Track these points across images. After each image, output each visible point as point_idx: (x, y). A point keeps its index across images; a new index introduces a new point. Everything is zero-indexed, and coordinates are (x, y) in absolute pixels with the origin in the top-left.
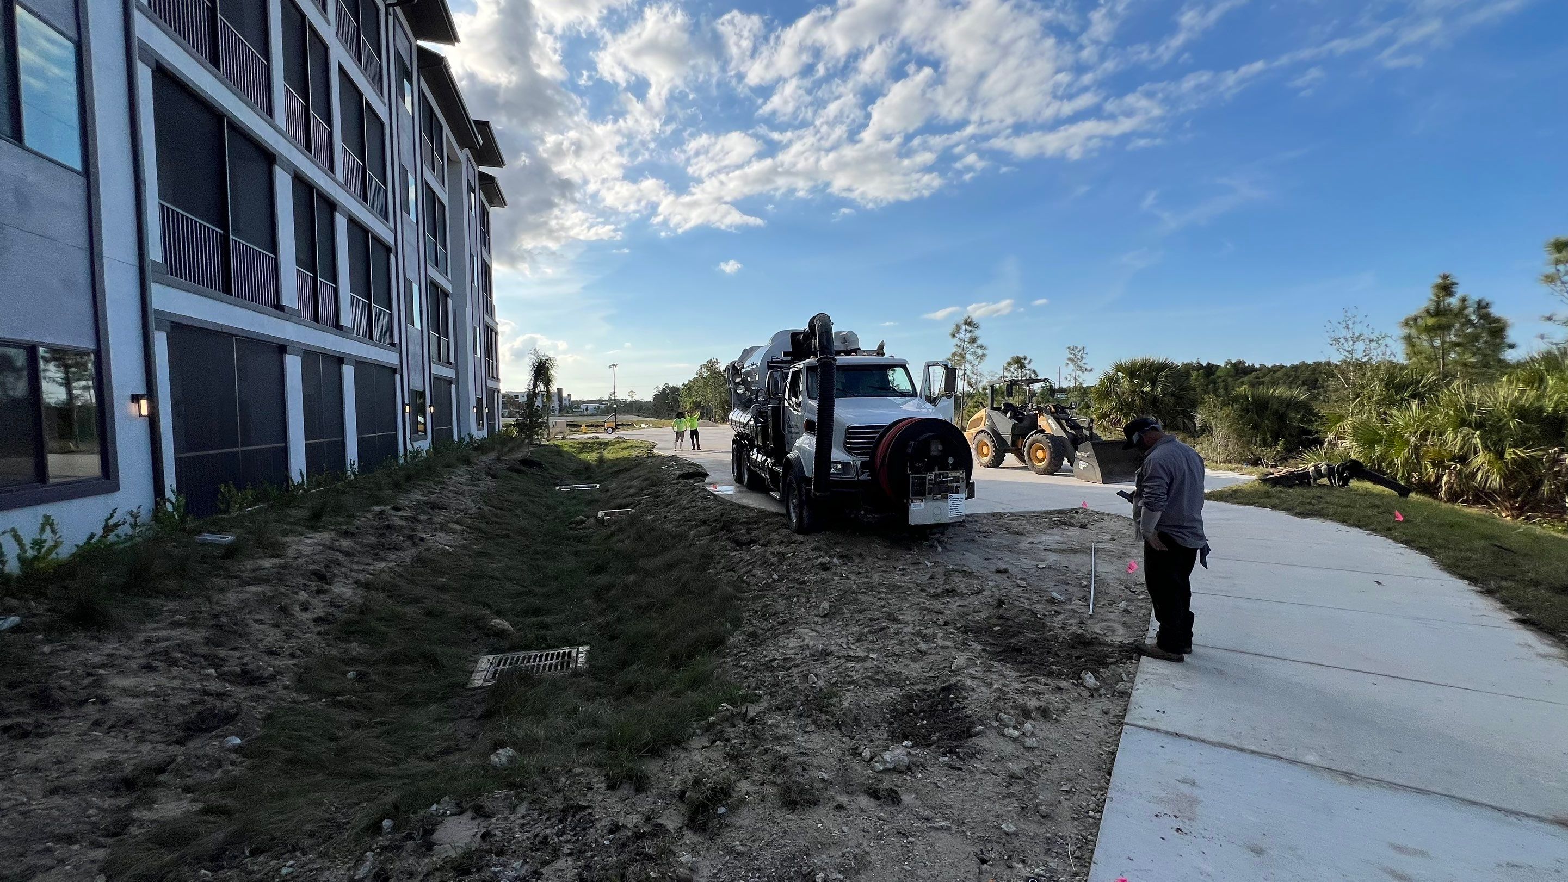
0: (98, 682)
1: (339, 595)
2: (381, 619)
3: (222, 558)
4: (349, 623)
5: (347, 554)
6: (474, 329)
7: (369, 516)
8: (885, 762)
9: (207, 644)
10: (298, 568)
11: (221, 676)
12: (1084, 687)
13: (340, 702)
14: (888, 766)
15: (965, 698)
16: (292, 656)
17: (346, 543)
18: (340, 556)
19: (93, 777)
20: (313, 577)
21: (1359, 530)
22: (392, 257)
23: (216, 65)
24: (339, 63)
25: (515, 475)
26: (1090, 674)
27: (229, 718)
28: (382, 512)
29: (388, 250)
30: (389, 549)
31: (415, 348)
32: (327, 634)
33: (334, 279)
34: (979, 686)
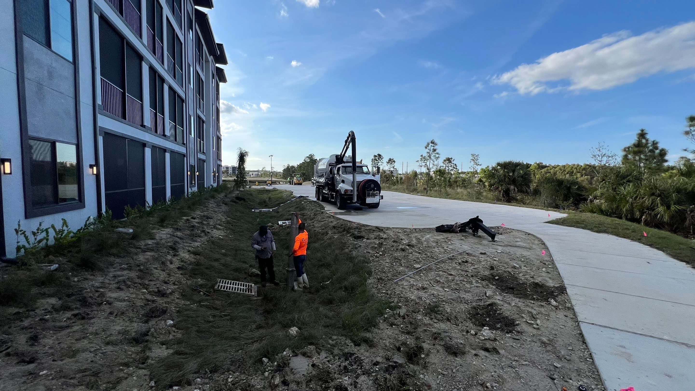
0: (102, 295)
1: (183, 257)
2: (207, 268)
3: (131, 239)
4: (193, 270)
5: (181, 238)
6: (213, 137)
7: (183, 221)
8: (484, 336)
9: (138, 278)
10: (163, 244)
11: (149, 292)
12: (552, 305)
13: (203, 305)
14: (486, 338)
15: (501, 309)
16: (174, 284)
17: (179, 234)
18: (178, 240)
19: (120, 337)
20: (171, 249)
21: (625, 239)
22: (184, 104)
23: (122, 15)
24: (167, 16)
25: (234, 204)
26: (553, 300)
27: (164, 312)
28: (188, 220)
29: (183, 101)
30: (196, 236)
31: (192, 146)
32: (185, 275)
33: (163, 114)
34: (504, 304)
